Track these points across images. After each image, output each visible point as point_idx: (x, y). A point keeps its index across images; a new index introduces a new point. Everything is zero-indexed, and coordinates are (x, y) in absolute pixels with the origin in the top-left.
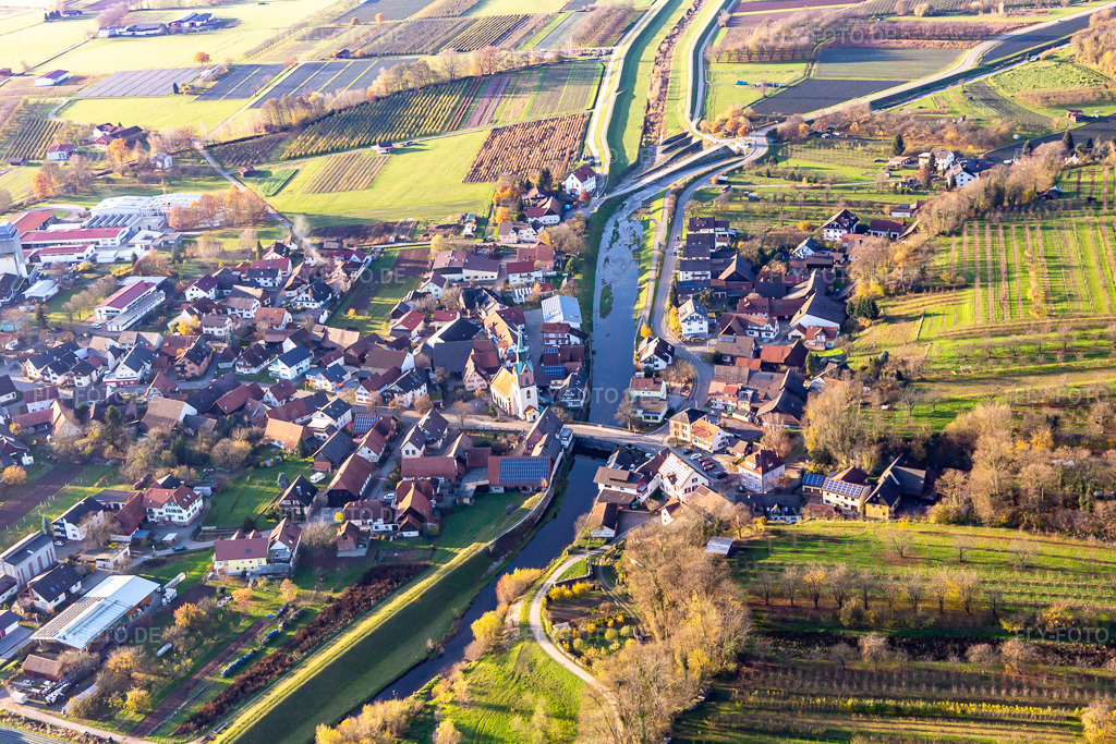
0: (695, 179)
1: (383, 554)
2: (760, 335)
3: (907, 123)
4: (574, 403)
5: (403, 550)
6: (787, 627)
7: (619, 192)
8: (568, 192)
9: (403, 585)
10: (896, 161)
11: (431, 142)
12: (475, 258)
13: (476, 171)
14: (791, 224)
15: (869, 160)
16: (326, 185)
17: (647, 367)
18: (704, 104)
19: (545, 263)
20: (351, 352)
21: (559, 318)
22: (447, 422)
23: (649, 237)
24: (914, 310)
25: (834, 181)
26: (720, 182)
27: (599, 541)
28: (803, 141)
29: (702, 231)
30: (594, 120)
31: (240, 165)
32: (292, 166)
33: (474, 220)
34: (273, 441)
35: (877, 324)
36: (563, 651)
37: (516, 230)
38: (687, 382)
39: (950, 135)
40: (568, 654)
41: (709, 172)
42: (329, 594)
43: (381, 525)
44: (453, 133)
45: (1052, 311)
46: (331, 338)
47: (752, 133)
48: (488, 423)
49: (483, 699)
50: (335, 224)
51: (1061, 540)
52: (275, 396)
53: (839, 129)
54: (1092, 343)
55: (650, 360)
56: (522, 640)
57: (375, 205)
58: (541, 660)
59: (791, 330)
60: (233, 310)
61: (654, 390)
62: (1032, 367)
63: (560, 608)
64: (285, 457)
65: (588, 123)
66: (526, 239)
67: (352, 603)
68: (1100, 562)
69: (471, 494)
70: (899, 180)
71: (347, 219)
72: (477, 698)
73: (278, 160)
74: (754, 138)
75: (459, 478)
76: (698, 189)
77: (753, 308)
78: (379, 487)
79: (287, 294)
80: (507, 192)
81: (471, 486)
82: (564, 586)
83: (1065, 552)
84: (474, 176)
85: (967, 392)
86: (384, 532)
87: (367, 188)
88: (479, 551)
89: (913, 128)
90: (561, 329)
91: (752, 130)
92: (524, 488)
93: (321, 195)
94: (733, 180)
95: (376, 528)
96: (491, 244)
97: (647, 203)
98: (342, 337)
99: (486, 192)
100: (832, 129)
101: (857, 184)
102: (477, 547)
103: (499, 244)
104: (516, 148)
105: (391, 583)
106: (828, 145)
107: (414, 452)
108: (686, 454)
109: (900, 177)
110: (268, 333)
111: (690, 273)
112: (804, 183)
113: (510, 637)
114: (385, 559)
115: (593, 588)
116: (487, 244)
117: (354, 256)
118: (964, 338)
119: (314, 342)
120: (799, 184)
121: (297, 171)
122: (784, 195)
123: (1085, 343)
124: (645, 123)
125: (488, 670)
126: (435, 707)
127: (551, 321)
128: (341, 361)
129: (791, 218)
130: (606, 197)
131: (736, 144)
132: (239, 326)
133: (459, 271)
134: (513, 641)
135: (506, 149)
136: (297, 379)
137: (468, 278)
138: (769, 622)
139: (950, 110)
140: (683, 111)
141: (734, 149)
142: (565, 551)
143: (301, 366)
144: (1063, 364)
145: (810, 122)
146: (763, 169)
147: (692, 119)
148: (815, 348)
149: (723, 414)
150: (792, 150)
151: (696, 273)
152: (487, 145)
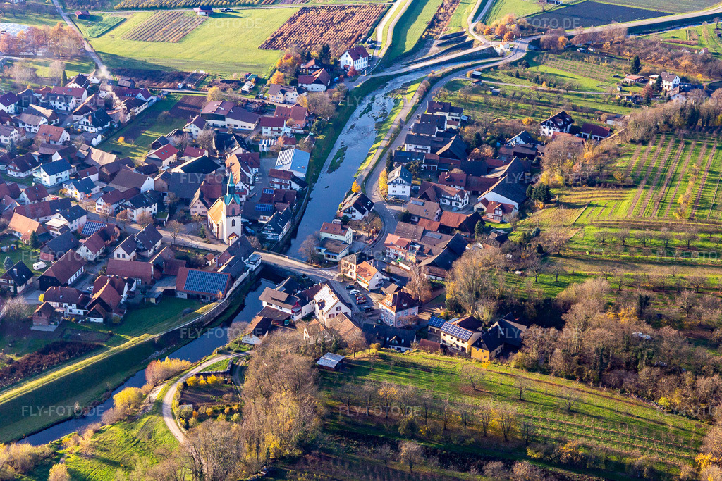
0: (454, 71)
1: (68, 332)
2: (451, 204)
3: (652, 48)
4: (273, 236)
5: (87, 331)
6: (355, 429)
7: (387, 73)
8: (342, 67)
9: (74, 359)
10: (630, 78)
11: (246, 12)
12: (241, 110)
13: (274, 40)
14: (518, 118)
15: (608, 75)
16: (143, 35)
17: (345, 217)
18: (489, 11)
19: (298, 122)
20: (104, 170)
21: (287, 168)
22: (161, 237)
23: (395, 113)
24: (583, 200)
25: (570, 88)
26: (474, 76)
27: (247, 346)
28: (559, 52)
29: (438, 114)
30: (392, 11)
31: (79, 9)
32: (122, 16)
33: (254, 79)
34: (15, 232)
35: (550, 207)
36: (180, 425)
37: (283, 92)
38: (373, 233)
39: (685, 63)
40: (183, 429)
41: (468, 67)
42: (11, 357)
43: (74, 309)
44: (268, 6)
45: (693, 215)
46: (93, 157)
47: (518, 40)
48: (197, 242)
49: (103, 455)
50: (139, 67)
51: (609, 394)
52: (28, 196)
53: (594, 46)
54: (713, 245)
55: (350, 211)
56: (152, 413)
57: (178, 57)
58: (161, 430)
59: (477, 203)
60: (23, 124)
61: (340, 234)
62: (654, 257)
63: (190, 393)
64: (20, 246)
65: (386, 12)
66: (290, 100)
67: (27, 366)
68: (633, 416)
69: (157, 296)
70: (625, 94)
71: (149, 65)
72: (98, 453)
73: (112, 9)
74: (518, 44)
75: (154, 282)
76: (453, 79)
77: (452, 181)
78: (87, 280)
79: (75, 117)
80: (290, 60)
81: (160, 289)
82: (201, 377)
83: (608, 404)
84: (270, 45)
85: (591, 269)
86: (76, 315)
87: (178, 41)
88: (146, 340)
89: (656, 53)
90: (285, 175)
91: (519, 37)
92: (204, 297)
93: (137, 42)
94: (486, 76)
95: (71, 311)
96: (260, 101)
97: (406, 86)
98: (102, 157)
99: (274, 58)
100: (588, 45)
101: (589, 93)
102: (146, 337)
103: (266, 102)
104: (315, 25)
105: (65, 356)
106: (578, 58)
107: (124, 256)
108: (347, 289)
109: (628, 92)
110: (43, 145)
111: (413, 146)
112: (544, 87)
113: (144, 410)
114: (69, 336)
115: (226, 382)
116: (257, 101)
117: (140, 94)
118: (610, 227)
119: (79, 159)
120: (540, 87)
121: (125, 20)
122: (522, 94)
123: (708, 244)
124: (434, 19)
125: (116, 433)
126: (62, 455)
127: (281, 169)
128: (94, 177)
129: (521, 113)
130: (372, 76)
131: (500, 47)
132: (24, 138)
133: (222, 118)
134: (145, 412)
135: (307, 26)
136: (55, 186)
137: (228, 125)
138: (343, 423)
139: (696, 42)
140: (468, 14)
141: (498, 50)
142: (216, 351)
143: (60, 176)
144: (680, 258)
145: (570, 37)
146: (514, 71)
147: (473, 21)
148: (492, 220)
149: (392, 262)
150: (547, 57)
151: (419, 147)
152: (292, 20)
